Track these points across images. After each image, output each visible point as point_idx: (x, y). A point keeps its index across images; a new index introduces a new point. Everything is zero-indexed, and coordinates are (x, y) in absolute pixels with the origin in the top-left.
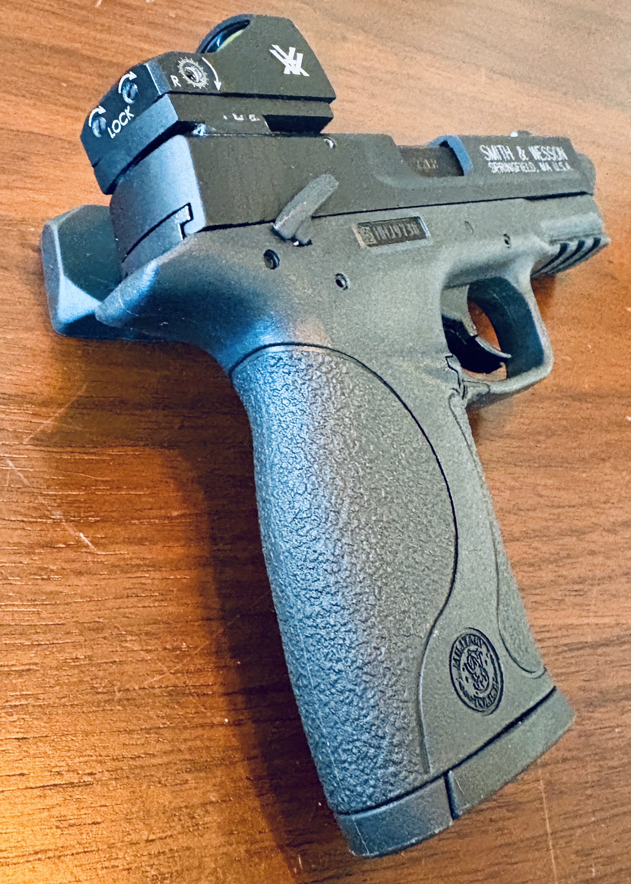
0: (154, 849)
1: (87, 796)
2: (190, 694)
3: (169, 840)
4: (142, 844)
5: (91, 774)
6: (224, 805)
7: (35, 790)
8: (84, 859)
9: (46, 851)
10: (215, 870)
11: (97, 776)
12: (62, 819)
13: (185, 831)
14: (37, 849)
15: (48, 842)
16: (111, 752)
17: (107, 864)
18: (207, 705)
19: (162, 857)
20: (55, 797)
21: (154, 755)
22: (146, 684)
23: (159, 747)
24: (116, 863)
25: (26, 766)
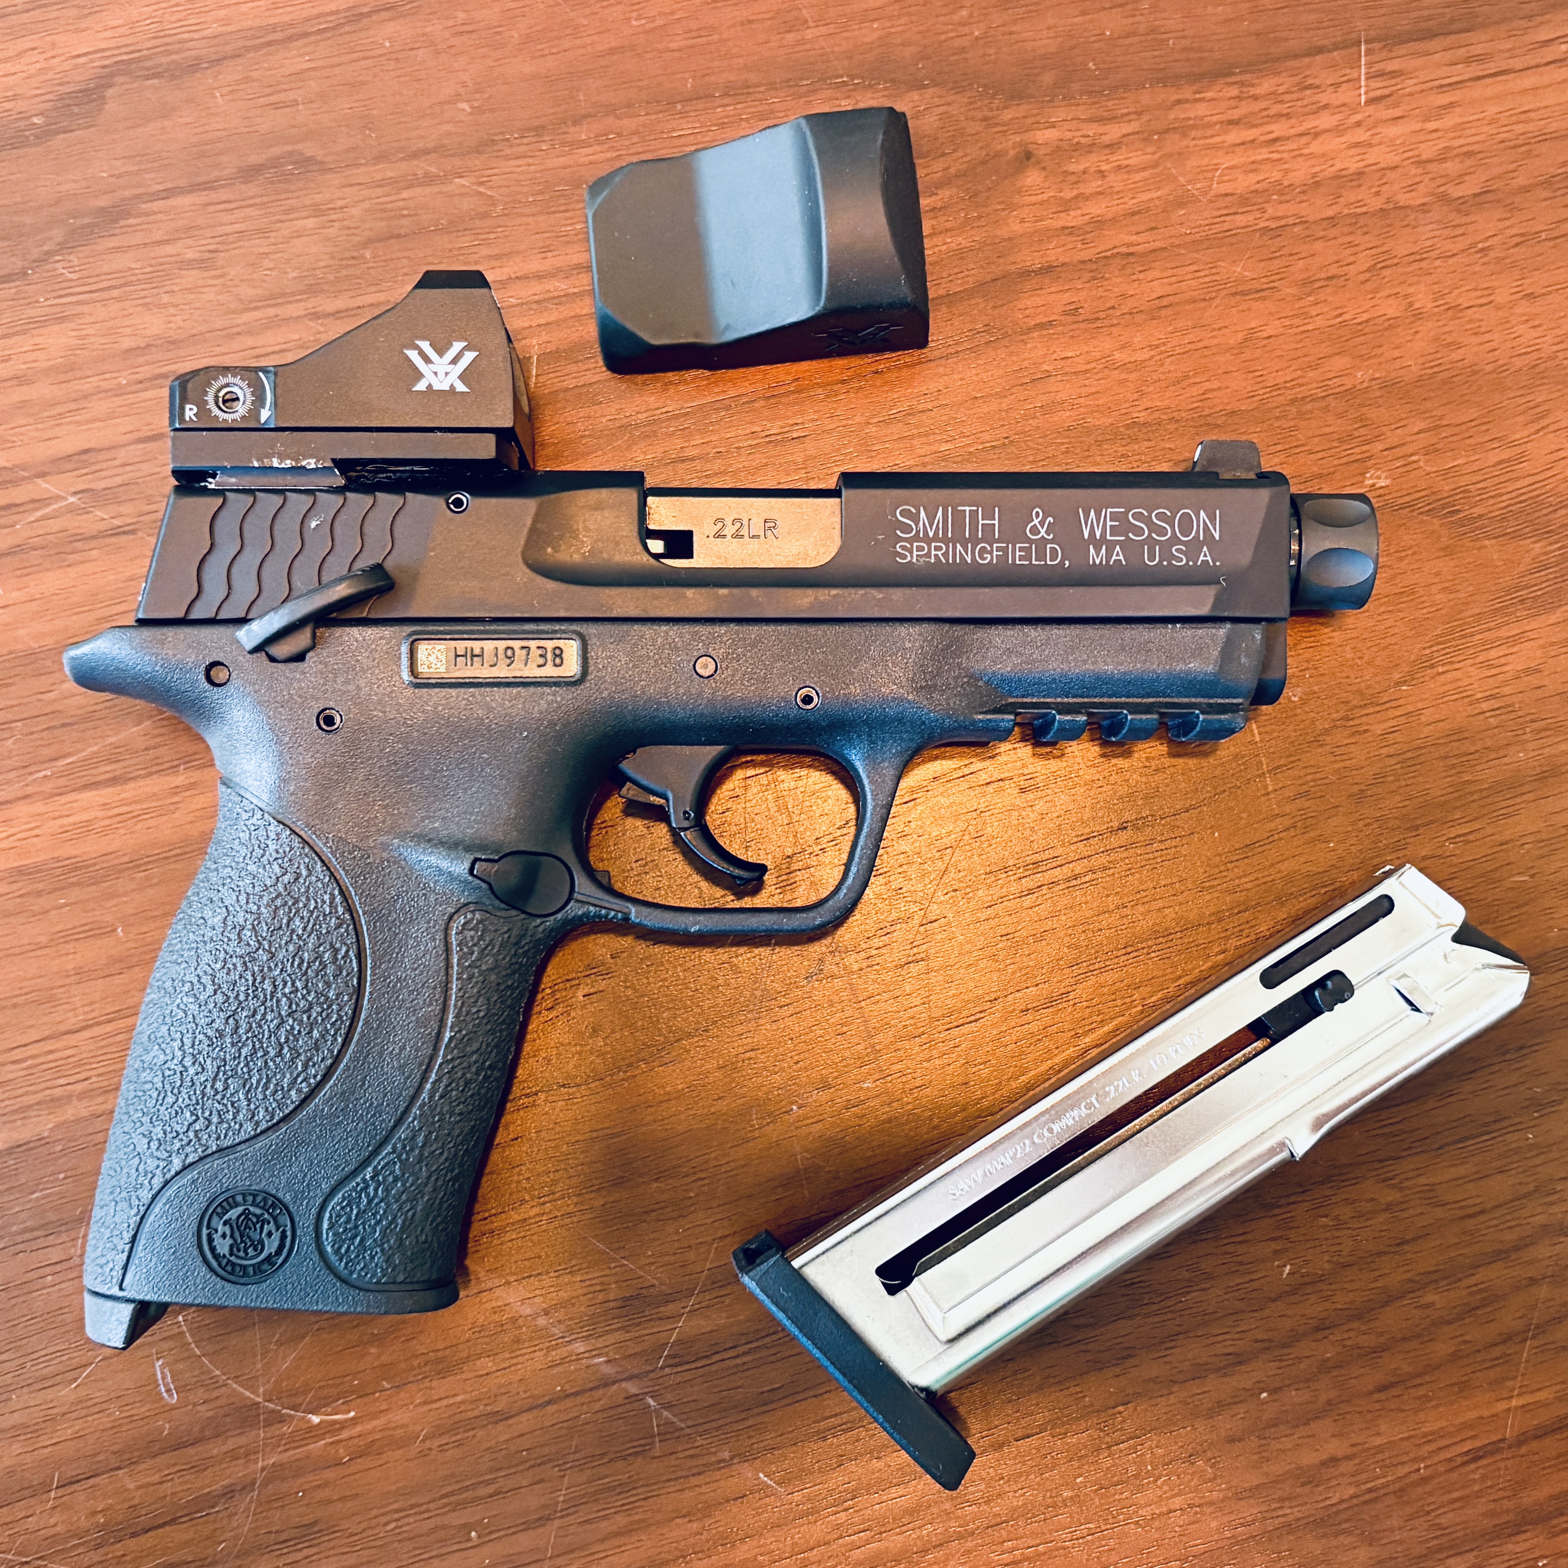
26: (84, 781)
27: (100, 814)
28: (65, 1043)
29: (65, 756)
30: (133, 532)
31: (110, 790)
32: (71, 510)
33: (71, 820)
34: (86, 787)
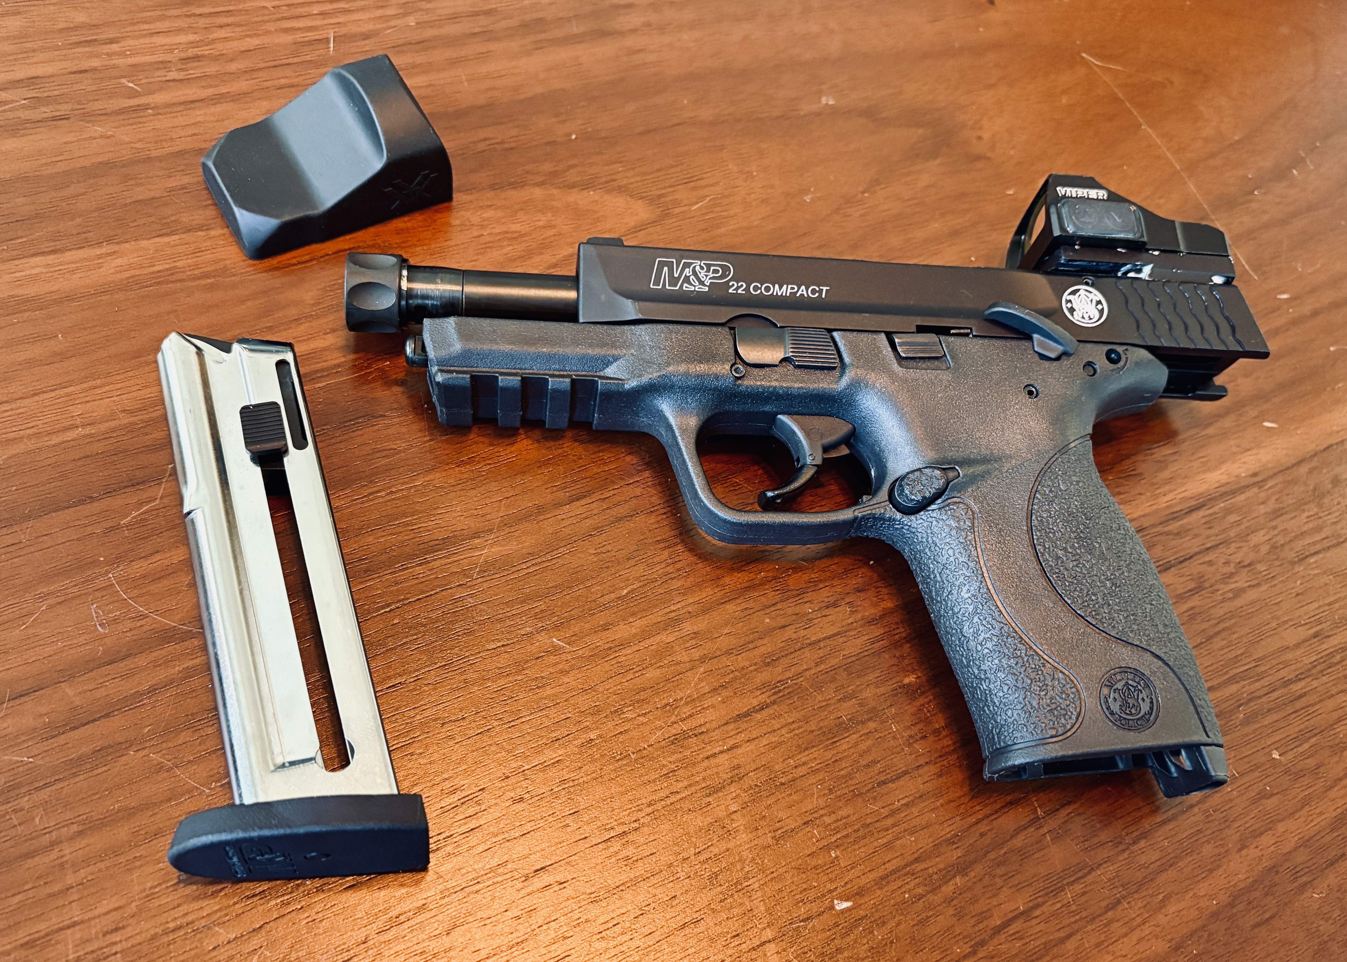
0: (702, 858)
1: (640, 838)
2: (690, 737)
3: (711, 849)
4: (692, 858)
5: (635, 821)
6: (744, 811)
7: (600, 846)
8: (653, 880)
9: (623, 884)
10: (753, 859)
11: (642, 821)
12: (627, 858)
13: (721, 838)
14: (617, 884)
15: (624, 878)
16: (644, 801)
17: (671, 879)
18: (707, 740)
19: (710, 861)
20: (616, 846)
21: (677, 792)
22: (652, 741)
23: (681, 785)
24: (678, 875)
25: (587, 830)
26: (32, 252)
27: (44, 270)
28: (18, 405)
29: (18, 238)
30: (67, 119)
31: (52, 256)
32: (23, 107)
33: (23, 274)
34: (33, 255)
